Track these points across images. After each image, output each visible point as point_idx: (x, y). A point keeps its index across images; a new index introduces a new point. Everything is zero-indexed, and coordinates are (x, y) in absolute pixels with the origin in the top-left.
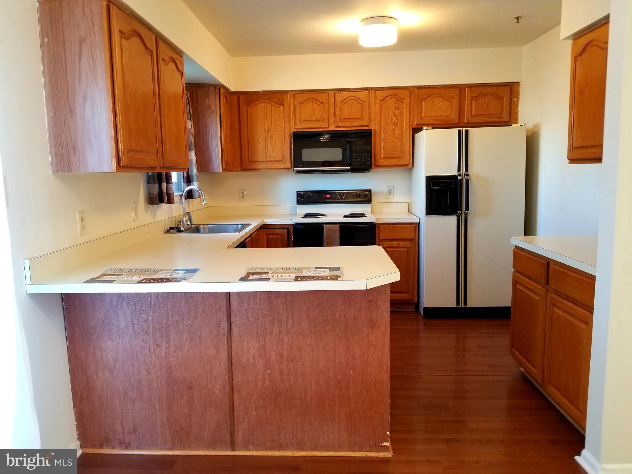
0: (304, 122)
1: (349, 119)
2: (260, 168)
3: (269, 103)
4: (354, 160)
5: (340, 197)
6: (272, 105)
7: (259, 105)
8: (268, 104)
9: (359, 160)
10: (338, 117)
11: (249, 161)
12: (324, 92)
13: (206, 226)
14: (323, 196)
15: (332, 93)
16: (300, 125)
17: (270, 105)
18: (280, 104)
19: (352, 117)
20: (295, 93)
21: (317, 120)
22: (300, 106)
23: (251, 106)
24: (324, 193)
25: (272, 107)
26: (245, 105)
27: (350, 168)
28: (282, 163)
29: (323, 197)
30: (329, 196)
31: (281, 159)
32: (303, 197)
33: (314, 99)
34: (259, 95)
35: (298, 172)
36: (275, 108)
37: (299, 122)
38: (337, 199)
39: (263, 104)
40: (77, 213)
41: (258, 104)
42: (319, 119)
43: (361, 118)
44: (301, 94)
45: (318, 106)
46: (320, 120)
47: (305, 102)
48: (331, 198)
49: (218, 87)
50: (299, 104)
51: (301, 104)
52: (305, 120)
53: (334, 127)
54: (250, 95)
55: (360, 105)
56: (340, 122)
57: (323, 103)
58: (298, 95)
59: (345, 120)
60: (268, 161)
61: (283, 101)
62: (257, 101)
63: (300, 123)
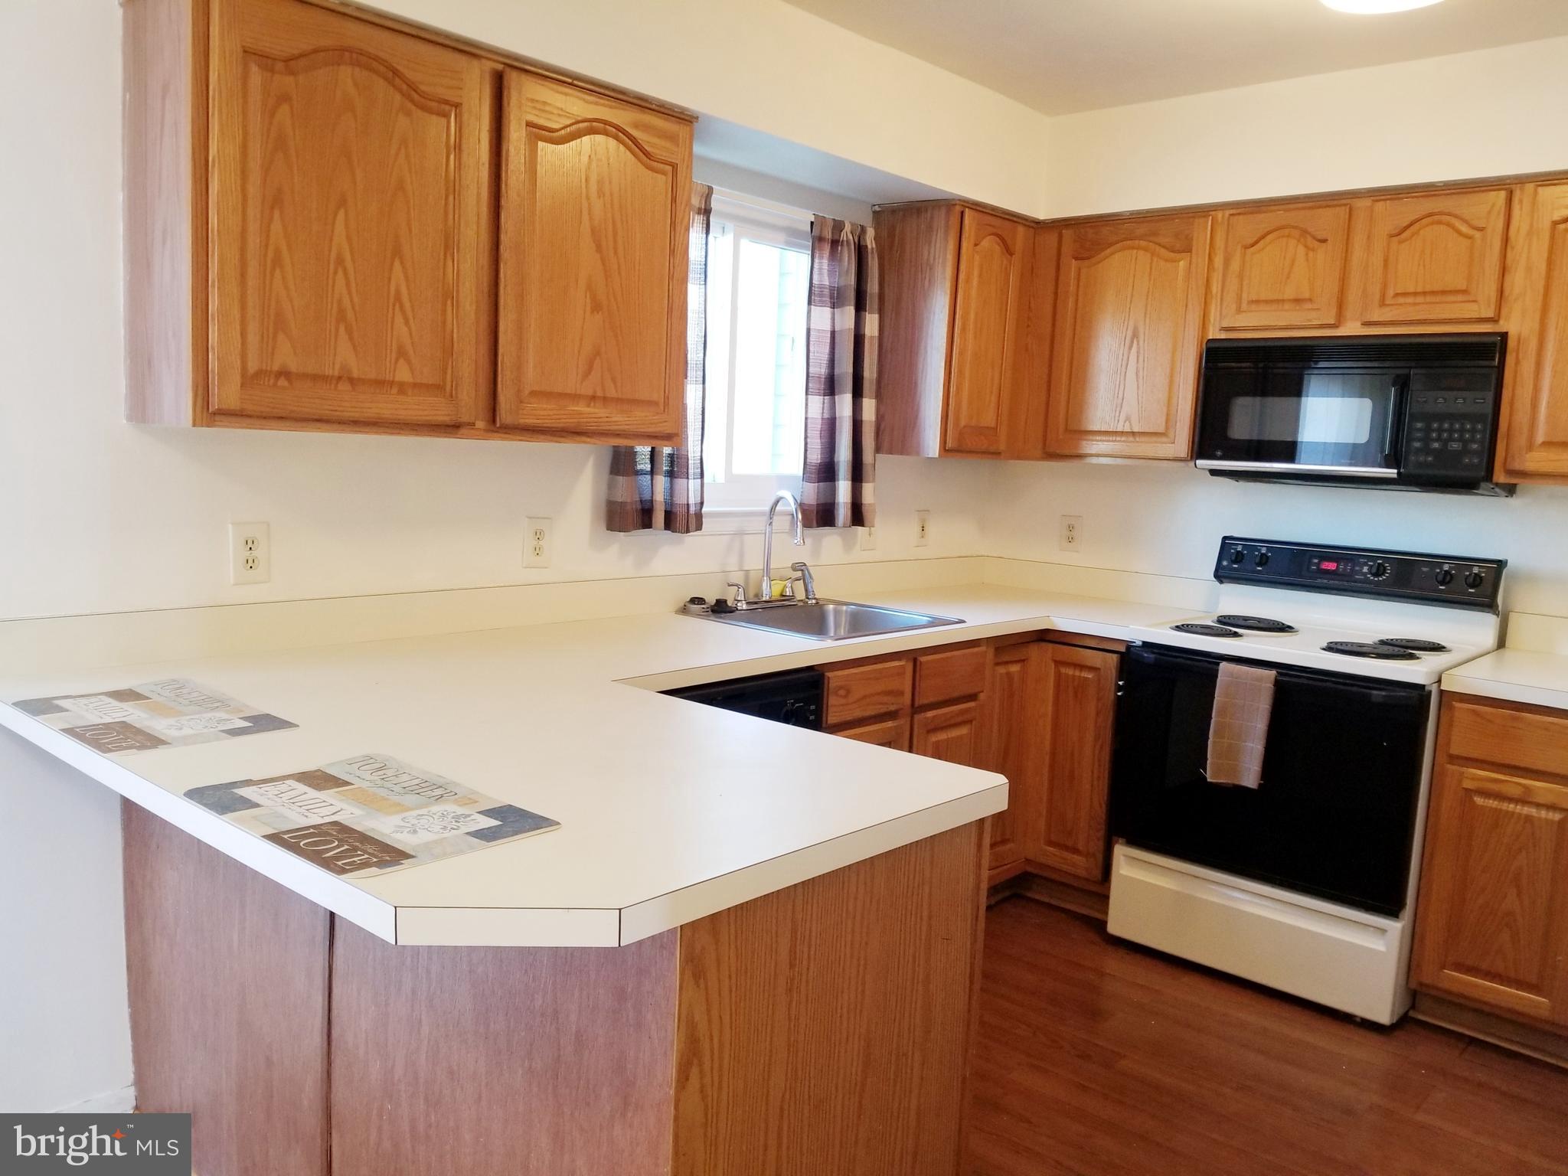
0: (1254, 307)
1: (1415, 294)
2: (1094, 452)
3: (1146, 250)
4: (1417, 445)
5: (1371, 573)
6: (1153, 254)
7: (1116, 256)
8: (1141, 253)
9: (1436, 445)
10: (1375, 290)
11: (1067, 430)
12: (1335, 202)
13: (844, 608)
14: (1310, 563)
15: (1366, 203)
16: (1237, 316)
17: (1149, 255)
18: (1179, 252)
19: (1428, 288)
20: (1232, 212)
21: (1297, 301)
22: (1244, 255)
23: (1093, 260)
24: (1313, 555)
25: (1152, 259)
26: (1076, 259)
27: (1395, 471)
28: (1164, 439)
29: (1308, 568)
30: (1331, 566)
31: (1161, 429)
32: (1239, 558)
33: (1295, 228)
34: (1118, 224)
35: (1214, 472)
36: (1162, 263)
37: (1234, 306)
38: (1360, 581)
39: (1127, 252)
40: (230, 526)
41: (1112, 254)
42: (1307, 295)
43: (1465, 292)
44: (1252, 213)
45: (1307, 254)
46: (1310, 300)
47: (1262, 242)
48: (1339, 575)
49: (958, 209)
50: (1239, 247)
51: (1246, 247)
52: (1257, 302)
53: (1359, 324)
54: (1091, 227)
55: (1466, 242)
56: (1383, 304)
57: (1324, 241)
58: (1241, 217)
59: (1401, 300)
60: (1122, 433)
61: (1189, 239)
62: (1111, 245)
63: (1239, 310)
